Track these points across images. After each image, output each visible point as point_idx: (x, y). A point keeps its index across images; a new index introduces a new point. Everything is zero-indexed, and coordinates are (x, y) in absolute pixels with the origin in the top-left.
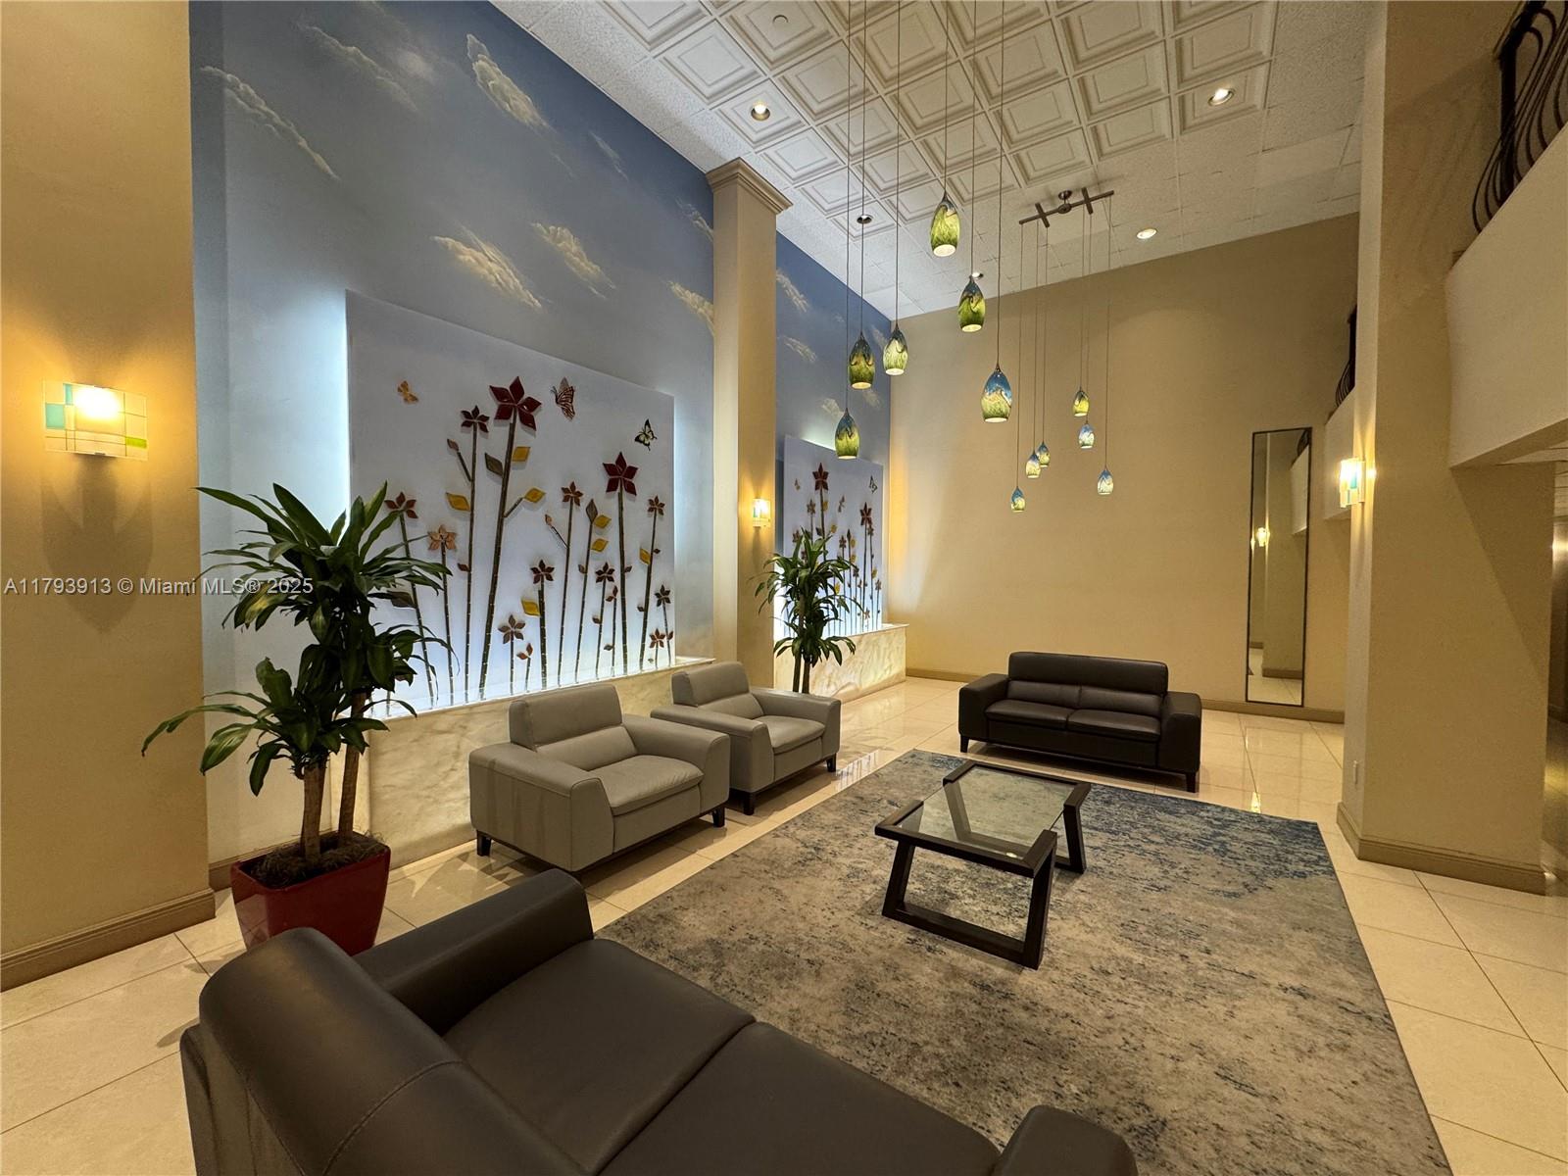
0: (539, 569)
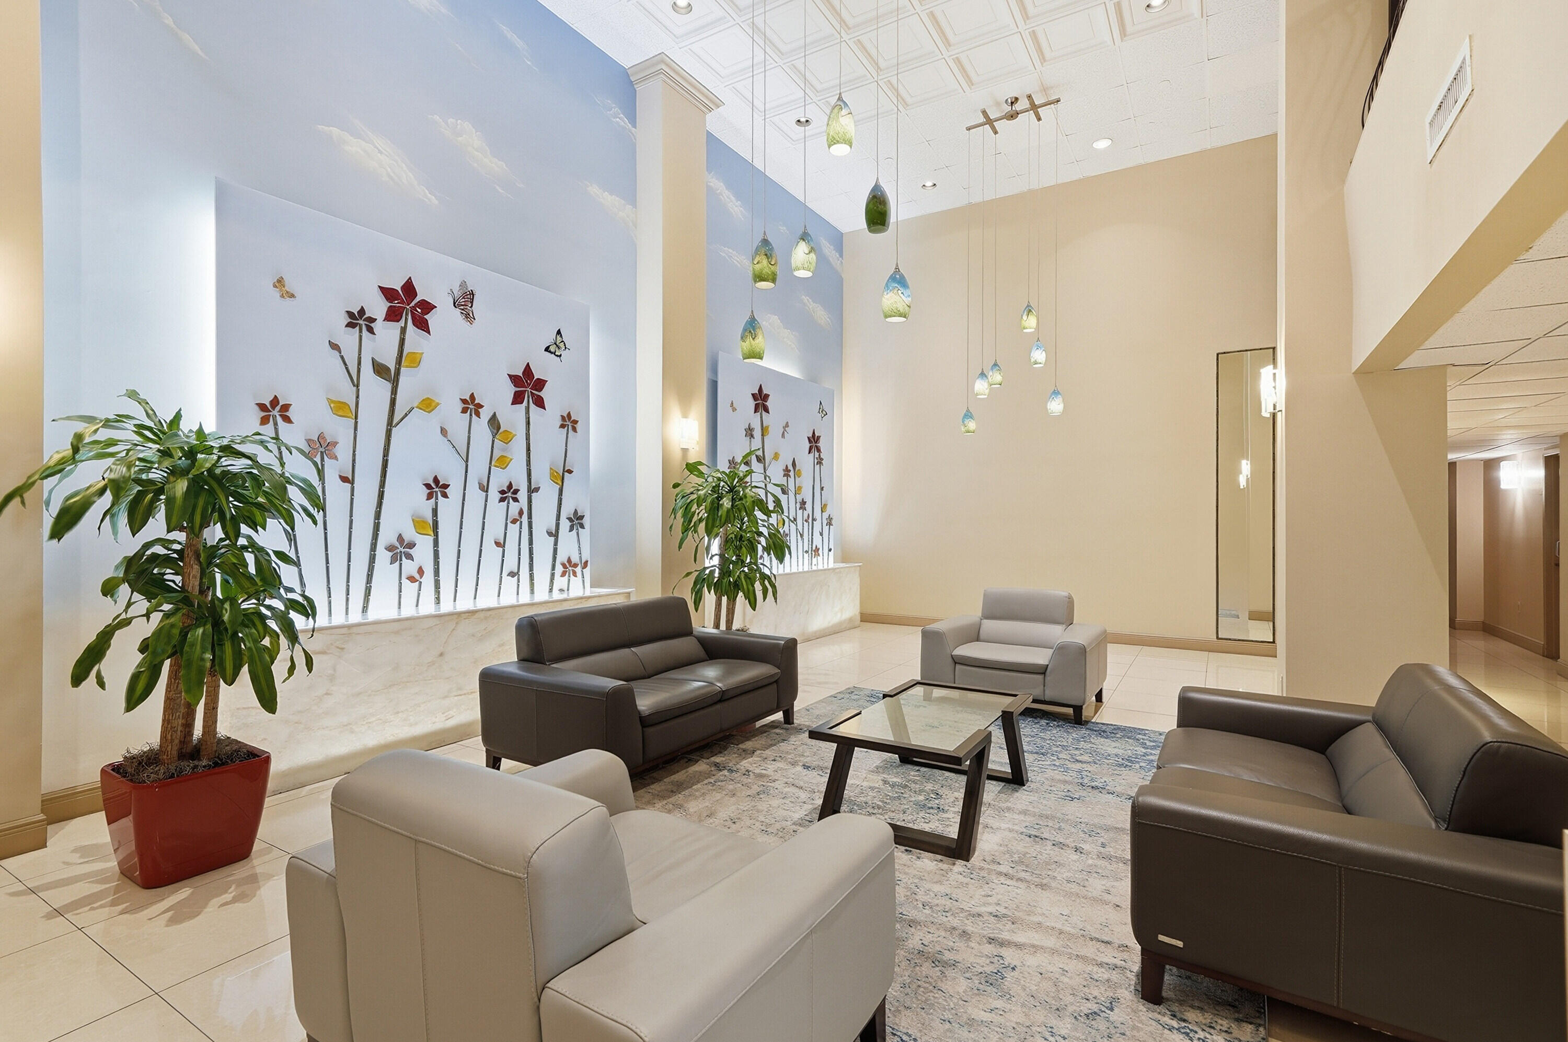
0: (433, 486)
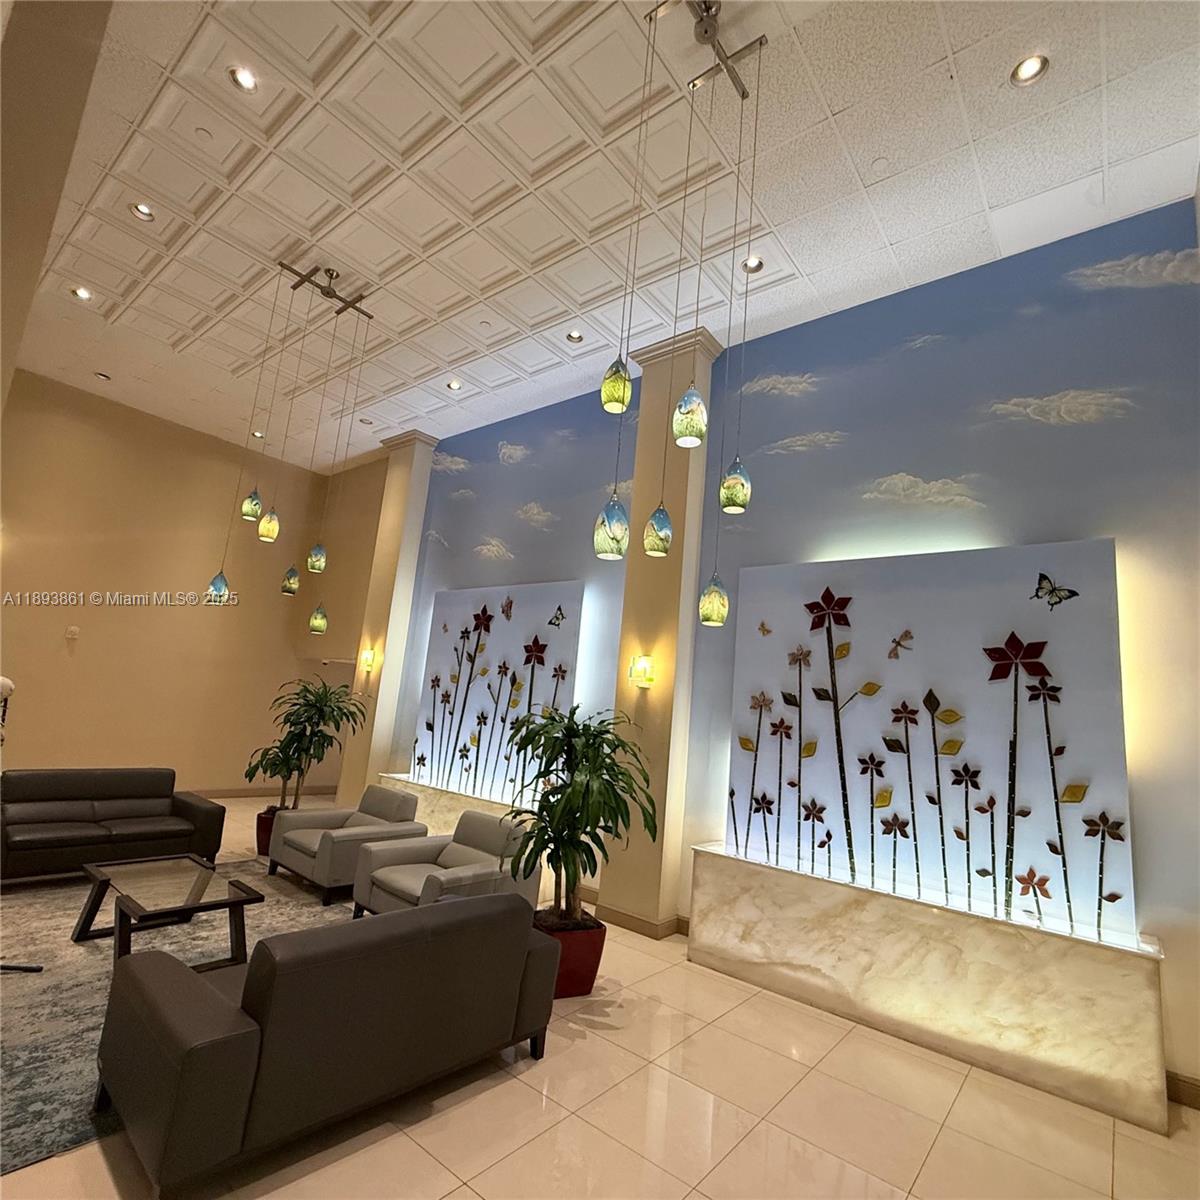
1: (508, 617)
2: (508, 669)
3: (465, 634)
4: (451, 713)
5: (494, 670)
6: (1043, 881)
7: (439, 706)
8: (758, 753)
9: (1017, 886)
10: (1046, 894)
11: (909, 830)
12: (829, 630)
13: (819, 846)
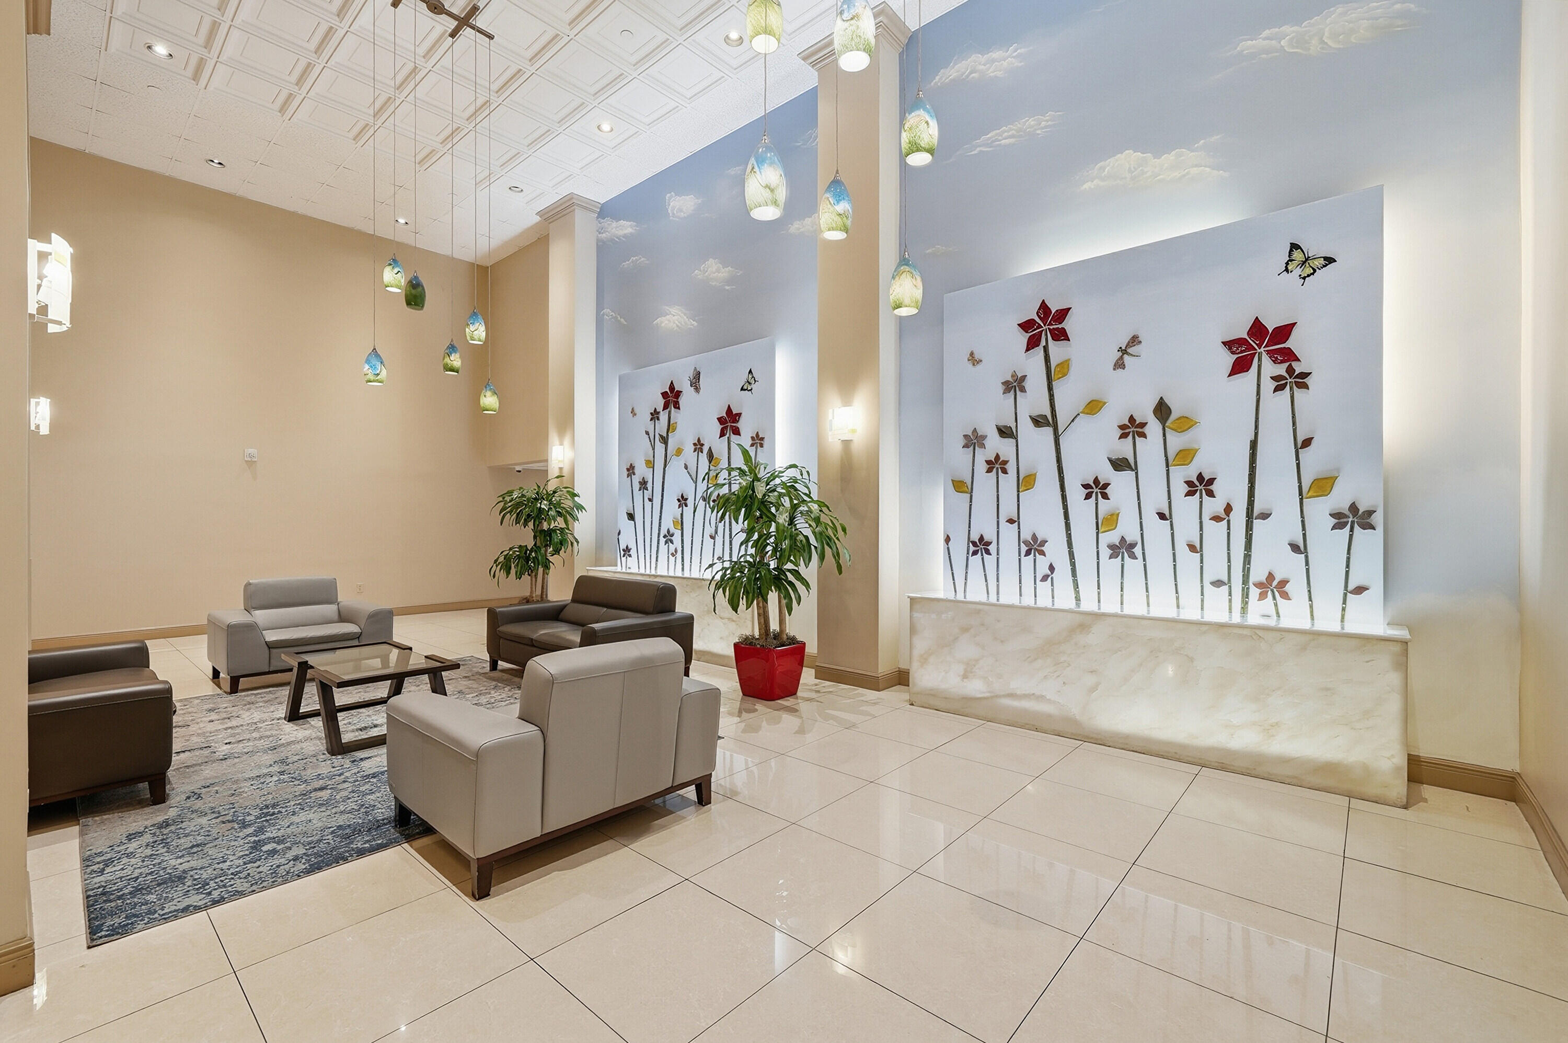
1: (697, 389)
2: (703, 445)
3: (655, 416)
4: (650, 500)
5: (689, 448)
6: (1283, 583)
7: (638, 495)
8: (973, 494)
9: (1254, 592)
10: (1285, 596)
11: (1137, 550)
12: (1046, 349)
13: (1041, 581)
